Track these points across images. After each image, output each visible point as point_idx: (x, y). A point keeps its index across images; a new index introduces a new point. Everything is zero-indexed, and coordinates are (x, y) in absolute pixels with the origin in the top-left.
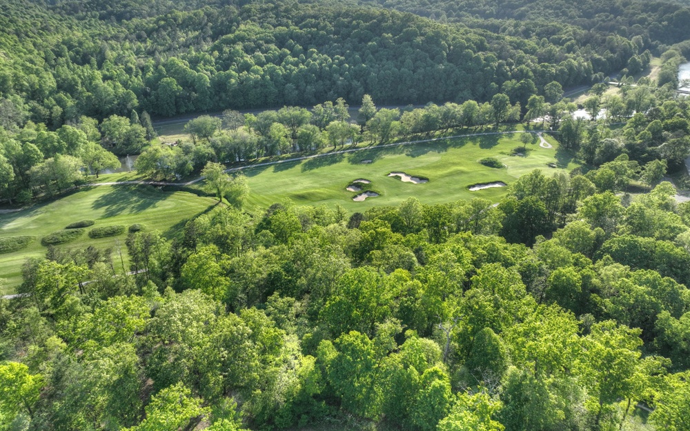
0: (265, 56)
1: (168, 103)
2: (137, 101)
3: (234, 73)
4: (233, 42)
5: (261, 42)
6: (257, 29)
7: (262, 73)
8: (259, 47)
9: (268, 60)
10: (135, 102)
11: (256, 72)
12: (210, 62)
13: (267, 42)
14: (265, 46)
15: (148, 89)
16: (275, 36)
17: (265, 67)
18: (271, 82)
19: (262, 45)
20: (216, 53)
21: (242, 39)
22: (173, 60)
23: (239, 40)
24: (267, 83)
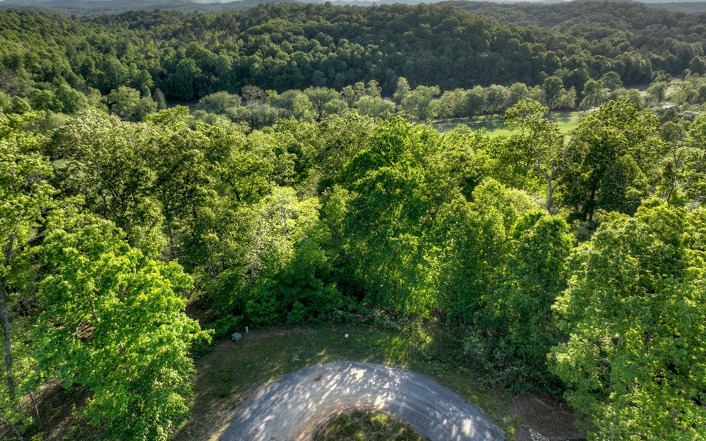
0: (293, 46)
1: (185, 85)
2: (153, 82)
3: (258, 58)
4: (260, 33)
5: (289, 33)
6: (286, 22)
7: (289, 59)
8: (287, 38)
9: (296, 49)
10: (150, 82)
11: (281, 58)
12: (234, 50)
13: (296, 34)
14: (293, 37)
15: (165, 71)
16: (304, 29)
17: (293, 54)
18: (298, 69)
19: (290, 36)
20: (241, 42)
21: (269, 31)
22: (194, 45)
23: (266, 32)
24: (293, 70)
